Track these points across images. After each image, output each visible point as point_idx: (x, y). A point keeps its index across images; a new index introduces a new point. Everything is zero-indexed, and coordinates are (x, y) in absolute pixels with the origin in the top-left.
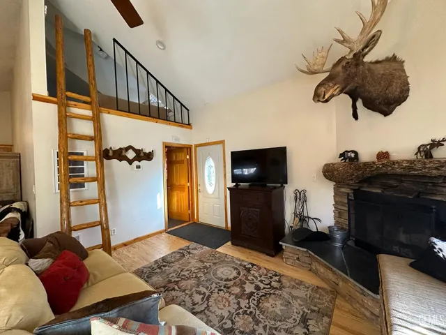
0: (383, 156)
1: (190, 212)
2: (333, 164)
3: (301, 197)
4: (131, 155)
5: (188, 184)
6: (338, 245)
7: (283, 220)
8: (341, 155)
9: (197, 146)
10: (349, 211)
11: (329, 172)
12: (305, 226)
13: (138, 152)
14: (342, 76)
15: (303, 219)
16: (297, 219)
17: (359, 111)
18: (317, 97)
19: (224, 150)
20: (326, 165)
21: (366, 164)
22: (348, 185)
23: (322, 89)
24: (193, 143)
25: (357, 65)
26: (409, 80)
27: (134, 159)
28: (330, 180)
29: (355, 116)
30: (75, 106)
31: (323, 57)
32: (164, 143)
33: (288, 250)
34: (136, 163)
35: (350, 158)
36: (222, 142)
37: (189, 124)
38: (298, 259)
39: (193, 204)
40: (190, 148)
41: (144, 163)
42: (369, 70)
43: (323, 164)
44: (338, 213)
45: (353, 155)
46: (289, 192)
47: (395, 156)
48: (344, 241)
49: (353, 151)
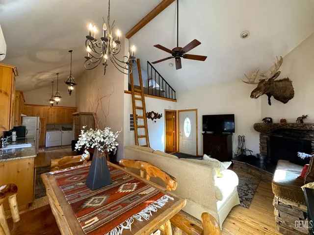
0: (283, 121)
1: (174, 146)
2: (259, 124)
3: (242, 140)
4: (153, 116)
5: (174, 132)
6: (262, 162)
7: (232, 151)
8: (263, 120)
9: (179, 111)
10: (267, 146)
11: (257, 127)
12: (244, 154)
13: (155, 114)
14: (263, 88)
15: (243, 150)
16: (240, 150)
17: (271, 102)
18: (252, 96)
19: (197, 114)
20: (255, 124)
21: (275, 124)
22: (267, 133)
23: (254, 94)
24: (177, 110)
25: (270, 84)
26: (294, 90)
27: (154, 118)
28: (258, 131)
29: (270, 103)
30: (136, 94)
31: (254, 75)
32: (165, 110)
33: (236, 163)
34: (154, 120)
35: (268, 121)
36: (196, 110)
37: (175, 99)
38: (241, 168)
39: (176, 143)
40: (176, 112)
41: (157, 120)
42: (276, 85)
43: (254, 123)
44: (262, 148)
45: (269, 120)
46: (235, 137)
47: (288, 121)
48: (265, 160)
49: (270, 118)
